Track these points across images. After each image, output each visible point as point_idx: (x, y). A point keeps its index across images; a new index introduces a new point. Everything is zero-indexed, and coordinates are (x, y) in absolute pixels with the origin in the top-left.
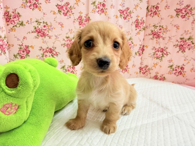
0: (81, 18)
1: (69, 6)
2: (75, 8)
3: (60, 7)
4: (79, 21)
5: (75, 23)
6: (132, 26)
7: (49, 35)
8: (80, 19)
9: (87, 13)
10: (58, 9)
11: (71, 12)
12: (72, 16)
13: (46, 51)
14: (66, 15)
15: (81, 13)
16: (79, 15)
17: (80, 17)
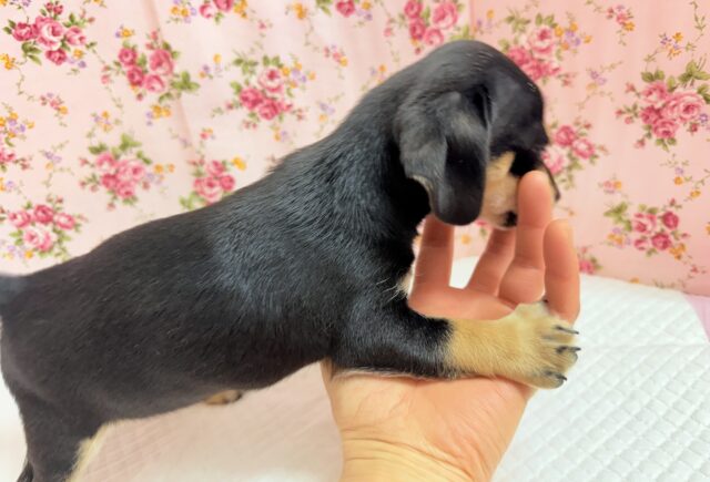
0: (135, 55)
1: (63, 18)
2: (91, 20)
3: (25, 34)
4: (126, 69)
5: (111, 81)
6: (392, 39)
7: (18, 157)
8: (128, 59)
9: (155, 30)
10: (20, 43)
11: (81, 39)
12: (89, 57)
13: (28, 221)
14: (61, 59)
15: (129, 35)
16: (118, 44)
17: (128, 55)
